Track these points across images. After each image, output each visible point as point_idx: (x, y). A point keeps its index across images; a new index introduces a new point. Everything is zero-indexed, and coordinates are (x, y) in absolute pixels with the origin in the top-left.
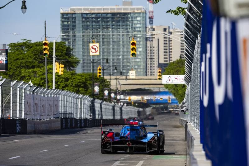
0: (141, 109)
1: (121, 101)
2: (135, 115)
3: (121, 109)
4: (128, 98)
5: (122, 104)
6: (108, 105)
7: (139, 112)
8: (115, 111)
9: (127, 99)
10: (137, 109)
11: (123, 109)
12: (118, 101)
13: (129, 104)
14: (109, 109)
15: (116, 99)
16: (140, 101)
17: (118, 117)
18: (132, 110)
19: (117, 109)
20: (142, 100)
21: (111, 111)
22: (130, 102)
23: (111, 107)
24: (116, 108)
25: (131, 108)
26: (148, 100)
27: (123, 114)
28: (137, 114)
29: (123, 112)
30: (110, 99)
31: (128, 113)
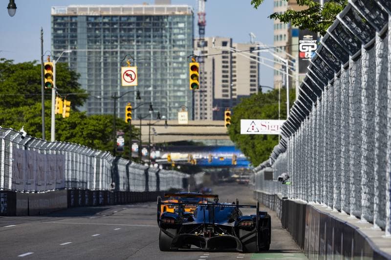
0: (188, 176)
1: (157, 161)
2: (179, 184)
3: (157, 174)
4: (165, 156)
5: (156, 165)
6: (138, 168)
7: (185, 181)
8: (149, 179)
9: (165, 159)
10: (181, 175)
11: (161, 175)
12: (153, 161)
13: (167, 166)
14: (139, 175)
15: (148, 157)
16: (186, 161)
17: (152, 188)
18: (174, 175)
19: (152, 174)
20: (189, 159)
21: (143, 178)
22: (170, 162)
23: (142, 172)
24: (150, 173)
25: (172, 173)
26: (198, 160)
27: (161, 183)
28: (181, 183)
29: (161, 180)
30: (141, 158)
31: (168, 181)
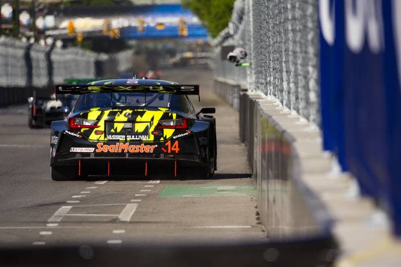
0: (104, 57)
1: (48, 33)
2: (88, 73)
3: (48, 55)
4: (65, 24)
5: (50, 41)
6: (13, 46)
7: (99, 66)
8: (34, 64)
9: (64, 29)
10: (91, 56)
11: (54, 57)
12: (40, 34)
13: (69, 41)
14: (14, 57)
15: (32, 27)
16: (101, 31)
17: (41, 81)
18: (79, 58)
19: (38, 56)
20: (105, 29)
21: (22, 63)
22: (71, 35)
23: (21, 53)
24: (33, 54)
25: (77, 54)
26: (122, 30)
27: (56, 71)
28: (92, 70)
29: (55, 66)
30: (18, 29)
31: (66, 65)
